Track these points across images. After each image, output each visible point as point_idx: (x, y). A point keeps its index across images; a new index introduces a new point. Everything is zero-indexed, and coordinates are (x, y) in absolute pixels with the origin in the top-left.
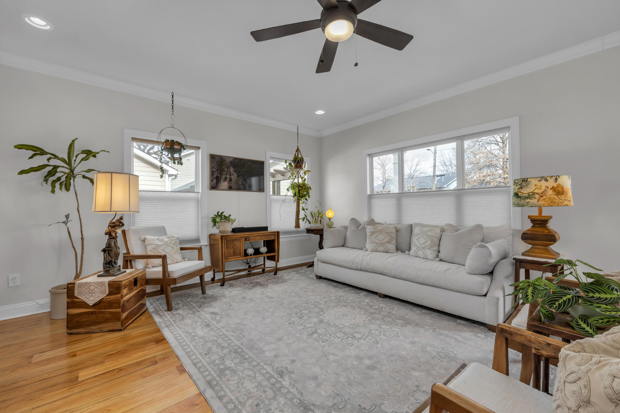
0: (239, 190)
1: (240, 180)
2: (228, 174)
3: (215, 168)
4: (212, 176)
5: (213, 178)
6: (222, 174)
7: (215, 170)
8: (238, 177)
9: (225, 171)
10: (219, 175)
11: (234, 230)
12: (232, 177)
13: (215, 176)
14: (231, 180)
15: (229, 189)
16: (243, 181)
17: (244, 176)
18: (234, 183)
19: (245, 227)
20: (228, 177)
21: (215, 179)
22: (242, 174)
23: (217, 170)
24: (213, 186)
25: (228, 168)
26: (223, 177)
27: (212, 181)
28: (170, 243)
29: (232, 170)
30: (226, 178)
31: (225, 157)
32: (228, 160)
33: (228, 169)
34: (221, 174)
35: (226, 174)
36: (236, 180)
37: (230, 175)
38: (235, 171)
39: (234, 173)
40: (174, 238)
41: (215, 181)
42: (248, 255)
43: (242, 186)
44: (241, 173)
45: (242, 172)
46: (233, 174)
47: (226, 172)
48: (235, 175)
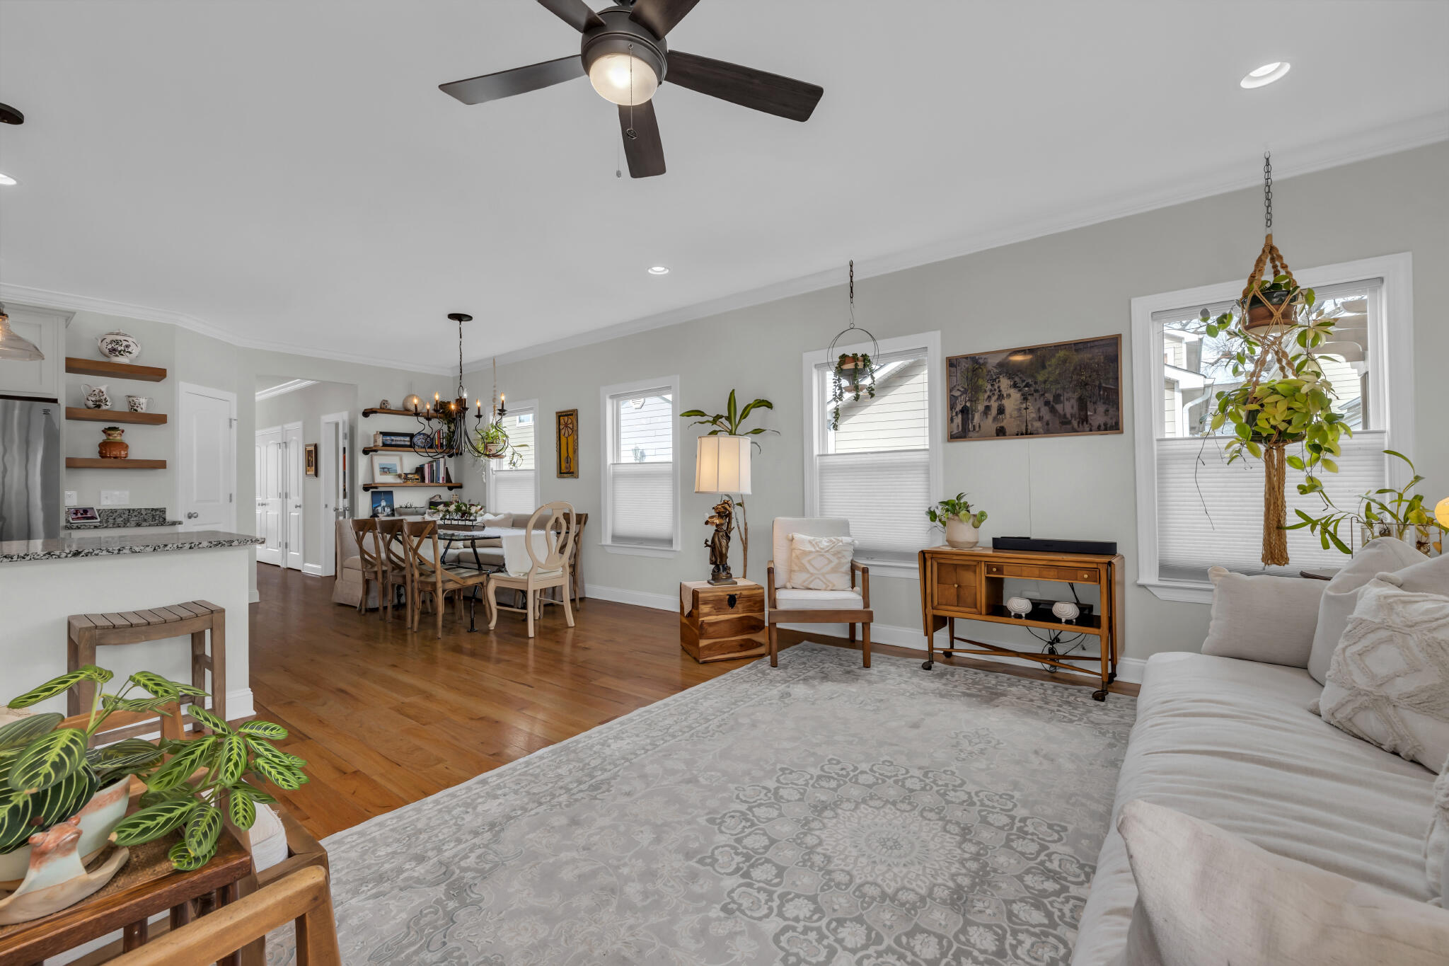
0: (1026, 434)
1: (1031, 408)
2: (994, 398)
3: (958, 387)
4: (951, 409)
5: (954, 414)
6: (978, 399)
7: (957, 394)
8: (1025, 399)
9: (985, 391)
10: (968, 404)
11: (1000, 544)
12: (1006, 402)
13: (959, 408)
14: (1001, 411)
15: (998, 435)
16: (1039, 409)
17: (1043, 395)
18: (1011, 417)
19: (1033, 537)
20: (994, 405)
21: (960, 416)
22: (1036, 391)
23: (965, 392)
24: (955, 431)
25: (993, 381)
26: (981, 408)
27: (952, 420)
28: (828, 551)
29: (1005, 383)
30: (988, 408)
31: (983, 356)
32: (992, 362)
33: (992, 385)
34: (974, 400)
35: (989, 397)
36: (1019, 410)
37: (1001, 397)
38: (1015, 386)
39: (1013, 392)
40: (841, 544)
41: (958, 420)
42: (1010, 613)
43: (1038, 424)
44: (1032, 389)
45: (1036, 383)
46: (1009, 396)
47: (988, 393)
48: (1016, 395)
